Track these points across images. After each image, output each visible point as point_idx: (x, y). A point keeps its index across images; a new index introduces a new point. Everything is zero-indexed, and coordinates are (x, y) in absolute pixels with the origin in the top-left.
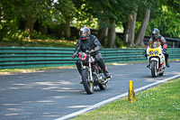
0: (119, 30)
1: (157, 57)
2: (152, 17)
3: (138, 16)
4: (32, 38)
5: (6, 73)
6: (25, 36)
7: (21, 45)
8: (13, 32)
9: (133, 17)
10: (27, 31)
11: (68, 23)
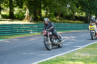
1: (94, 30)
10: (58, 17)
11: (74, 14)
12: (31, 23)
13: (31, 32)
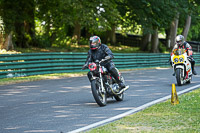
0: (162, 36)
1: (182, 64)
2: (193, 23)
3: (180, 23)
4: (79, 44)
5: (55, 78)
6: (73, 42)
7: (69, 50)
8: (61, 39)
9: (175, 24)
10: (75, 37)
11: (113, 30)
12: (10, 53)
13: (11, 75)
